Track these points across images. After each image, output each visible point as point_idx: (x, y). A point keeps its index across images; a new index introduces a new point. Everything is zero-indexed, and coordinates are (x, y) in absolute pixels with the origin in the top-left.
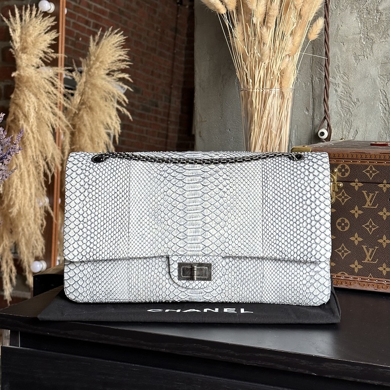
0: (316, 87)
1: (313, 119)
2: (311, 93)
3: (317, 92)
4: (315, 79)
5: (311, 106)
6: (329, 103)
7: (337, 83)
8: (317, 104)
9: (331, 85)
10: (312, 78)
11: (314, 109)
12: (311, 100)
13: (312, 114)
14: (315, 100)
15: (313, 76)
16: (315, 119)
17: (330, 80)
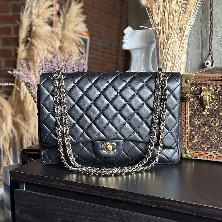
0: (204, 34)
1: (202, 54)
2: (201, 38)
3: (205, 37)
4: (204, 29)
5: (201, 46)
6: (213, 44)
7: (217, 31)
8: (204, 45)
9: (214, 32)
10: (202, 29)
11: (202, 48)
12: (201, 43)
13: (201, 51)
14: (203, 42)
15: (202, 27)
16: (203, 55)
17: (213, 29)
